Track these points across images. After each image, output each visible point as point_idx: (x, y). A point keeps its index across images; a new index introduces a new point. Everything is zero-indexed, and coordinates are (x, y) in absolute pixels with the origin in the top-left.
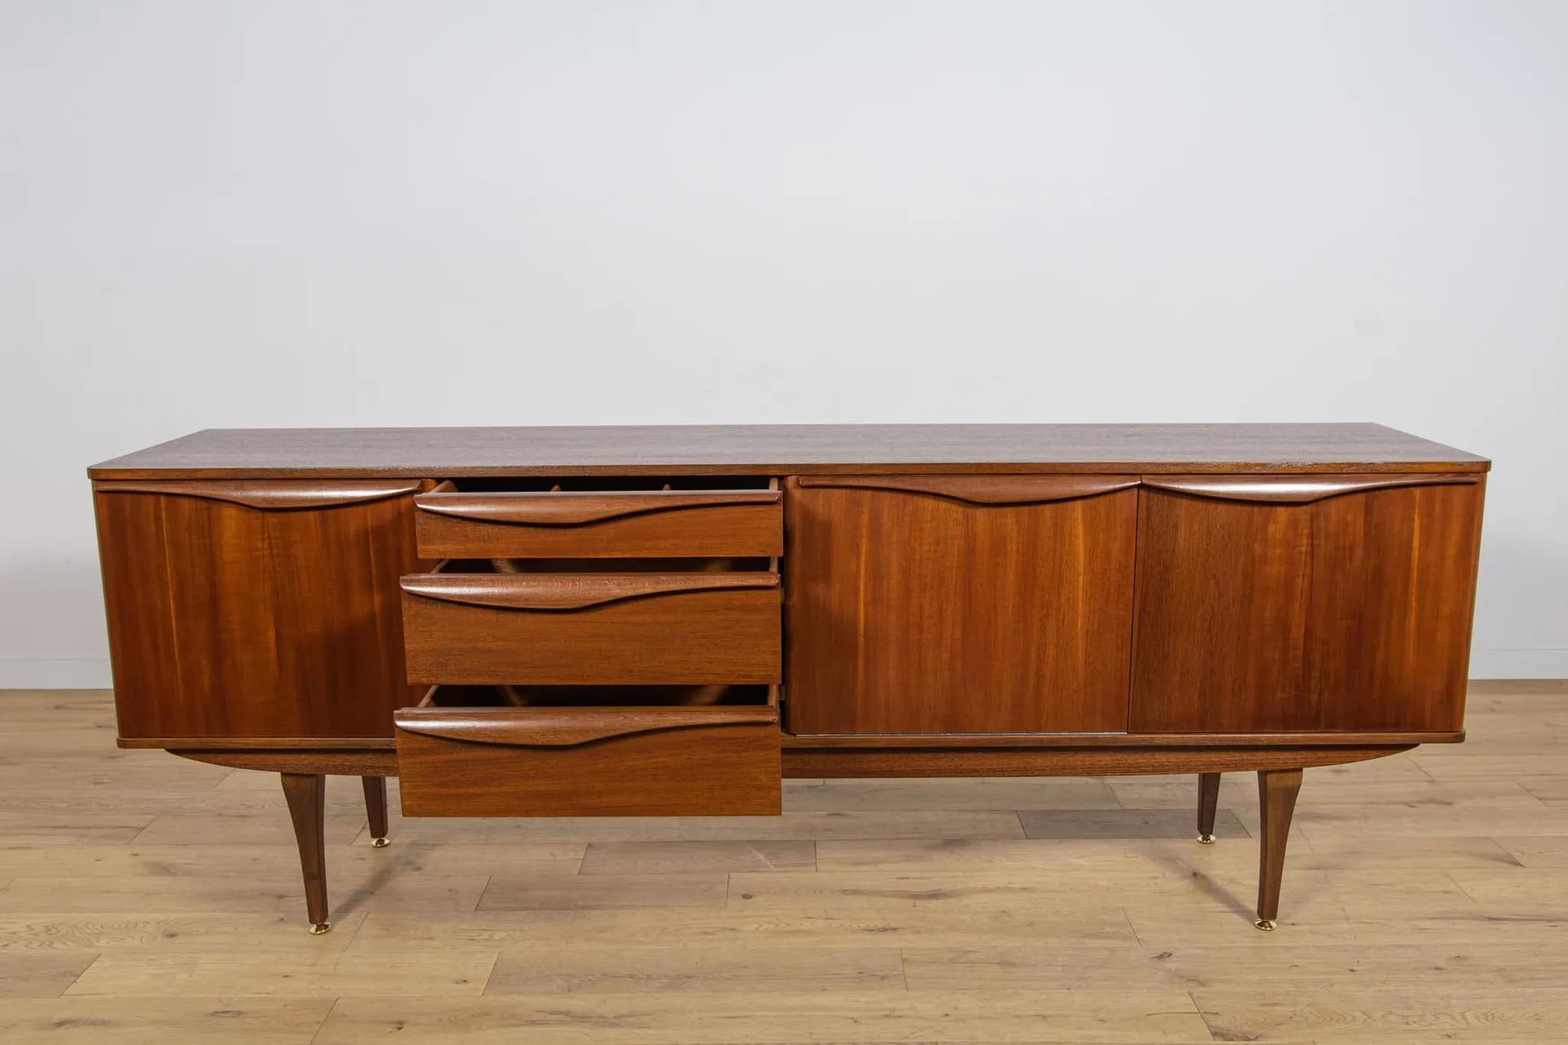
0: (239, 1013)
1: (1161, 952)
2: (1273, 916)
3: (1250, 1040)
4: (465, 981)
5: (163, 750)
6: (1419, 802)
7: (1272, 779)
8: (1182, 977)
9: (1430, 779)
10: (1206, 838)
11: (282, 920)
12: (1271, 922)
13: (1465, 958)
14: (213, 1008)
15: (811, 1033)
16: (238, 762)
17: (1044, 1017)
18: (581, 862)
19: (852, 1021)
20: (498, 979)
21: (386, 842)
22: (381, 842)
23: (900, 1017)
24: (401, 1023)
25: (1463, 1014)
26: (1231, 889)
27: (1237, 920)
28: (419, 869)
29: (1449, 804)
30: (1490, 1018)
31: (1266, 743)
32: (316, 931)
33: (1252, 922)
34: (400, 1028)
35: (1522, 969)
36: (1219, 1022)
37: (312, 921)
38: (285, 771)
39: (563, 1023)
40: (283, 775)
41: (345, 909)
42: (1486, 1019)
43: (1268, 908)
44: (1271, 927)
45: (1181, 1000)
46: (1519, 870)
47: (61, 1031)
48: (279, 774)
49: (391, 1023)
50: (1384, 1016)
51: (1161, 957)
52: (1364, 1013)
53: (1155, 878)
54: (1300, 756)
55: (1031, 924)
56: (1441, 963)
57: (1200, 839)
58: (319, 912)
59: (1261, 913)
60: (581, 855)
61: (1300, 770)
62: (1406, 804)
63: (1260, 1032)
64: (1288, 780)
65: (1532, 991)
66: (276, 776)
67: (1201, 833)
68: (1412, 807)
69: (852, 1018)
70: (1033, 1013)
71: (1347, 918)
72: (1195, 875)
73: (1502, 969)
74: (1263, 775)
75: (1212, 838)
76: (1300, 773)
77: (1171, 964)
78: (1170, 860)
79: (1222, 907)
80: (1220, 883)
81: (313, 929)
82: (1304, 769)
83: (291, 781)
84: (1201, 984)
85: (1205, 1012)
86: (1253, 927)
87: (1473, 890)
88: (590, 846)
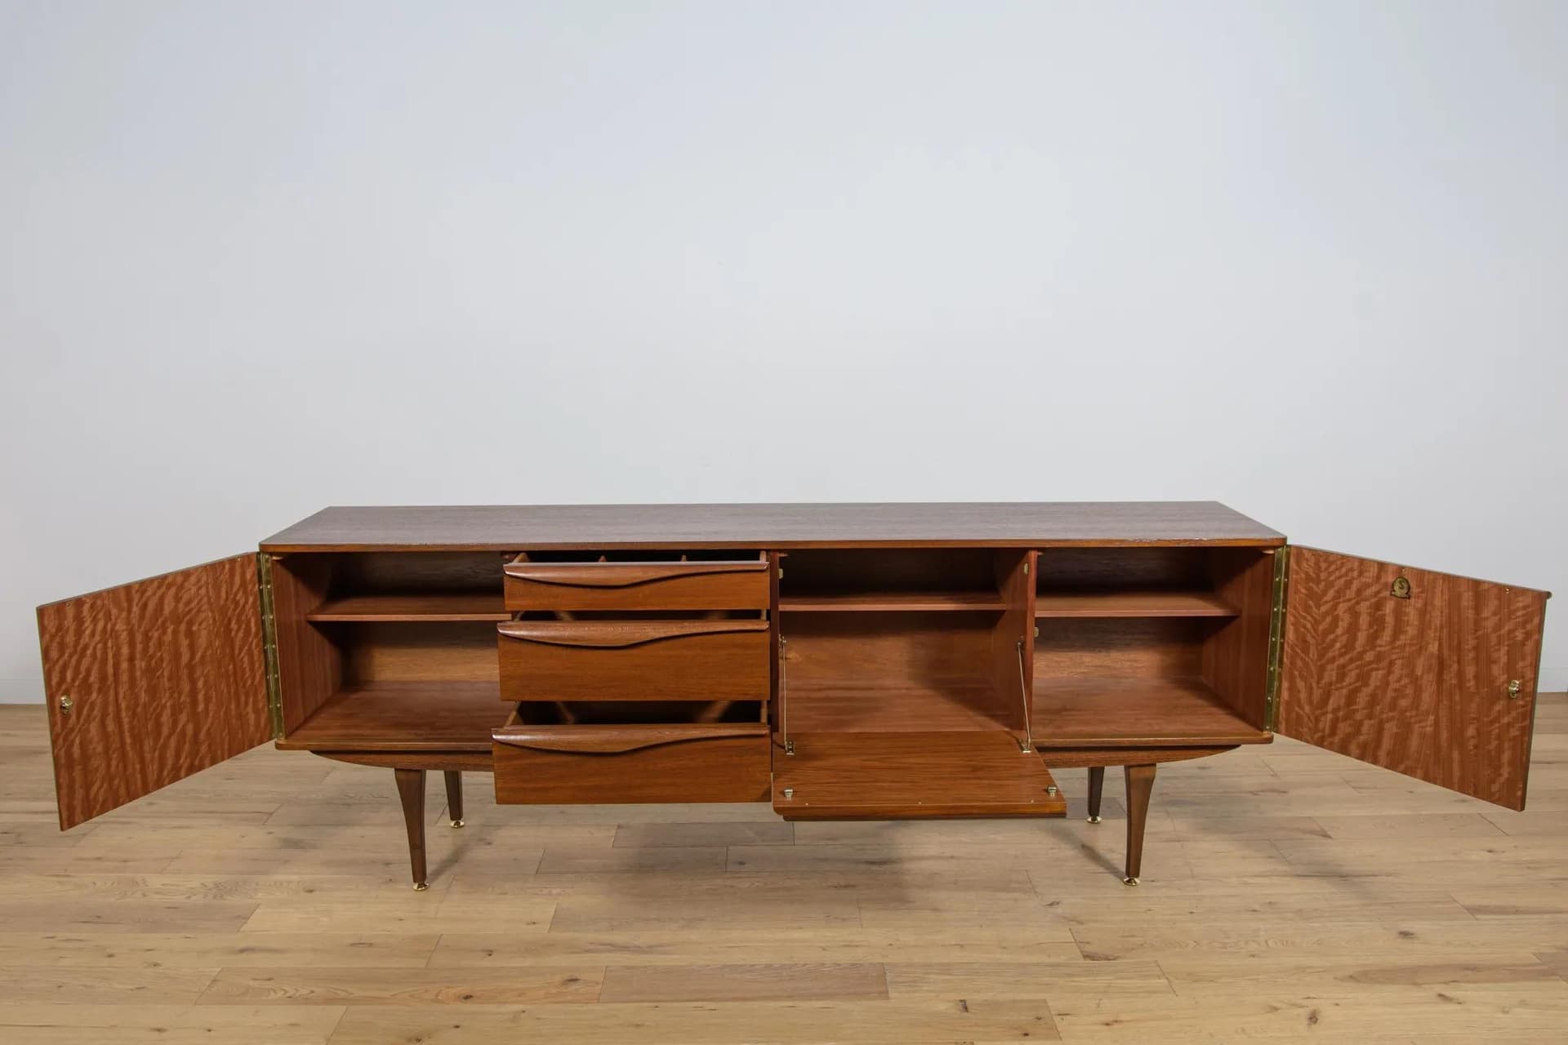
0: (371, 944)
1: (1052, 901)
2: (1137, 875)
3: (1110, 960)
4: (534, 923)
5: (308, 752)
6: (1262, 791)
7: (1133, 771)
8: (1065, 918)
9: (1272, 773)
10: (1094, 819)
11: (391, 880)
12: (1136, 879)
13: (1274, 903)
14: (351, 941)
15: (792, 957)
16: (363, 761)
17: (962, 946)
18: (613, 839)
19: (820, 949)
20: (557, 921)
21: (462, 824)
22: (458, 823)
23: (857, 946)
24: (491, 951)
25: (1266, 942)
26: (1109, 856)
27: (1112, 879)
28: (489, 844)
29: (1286, 792)
30: (1285, 943)
31: (1128, 745)
32: (418, 887)
33: (1122, 879)
34: (490, 955)
35: (1316, 910)
36: (1088, 949)
37: (415, 881)
38: (398, 767)
39: (609, 951)
40: (396, 770)
41: (438, 873)
42: (1283, 944)
43: (1133, 869)
44: (1135, 883)
45: (1064, 934)
46: (1329, 841)
47: (244, 955)
48: (393, 769)
49: (483, 951)
50: (1210, 943)
51: (1051, 905)
52: (1195, 942)
53: (1052, 849)
54: (1154, 755)
55: (956, 882)
56: (1257, 907)
57: (1090, 819)
58: (420, 875)
59: (1128, 873)
60: (613, 832)
61: (1154, 765)
62: (1251, 792)
63: (1116, 955)
64: (1145, 773)
65: (1317, 925)
66: (391, 771)
67: (1091, 815)
68: (1255, 794)
69: (820, 947)
70: (953, 943)
71: (1193, 877)
72: (1083, 846)
73: (1300, 910)
74: (1128, 768)
75: (1099, 819)
76: (1153, 768)
77: (1059, 910)
78: (1066, 836)
79: (1101, 869)
80: (1101, 852)
81: (416, 887)
82: (1158, 765)
83: (403, 776)
84: (1080, 923)
85: (1080, 942)
86: (1122, 884)
87: (1290, 855)
88: (619, 827)
